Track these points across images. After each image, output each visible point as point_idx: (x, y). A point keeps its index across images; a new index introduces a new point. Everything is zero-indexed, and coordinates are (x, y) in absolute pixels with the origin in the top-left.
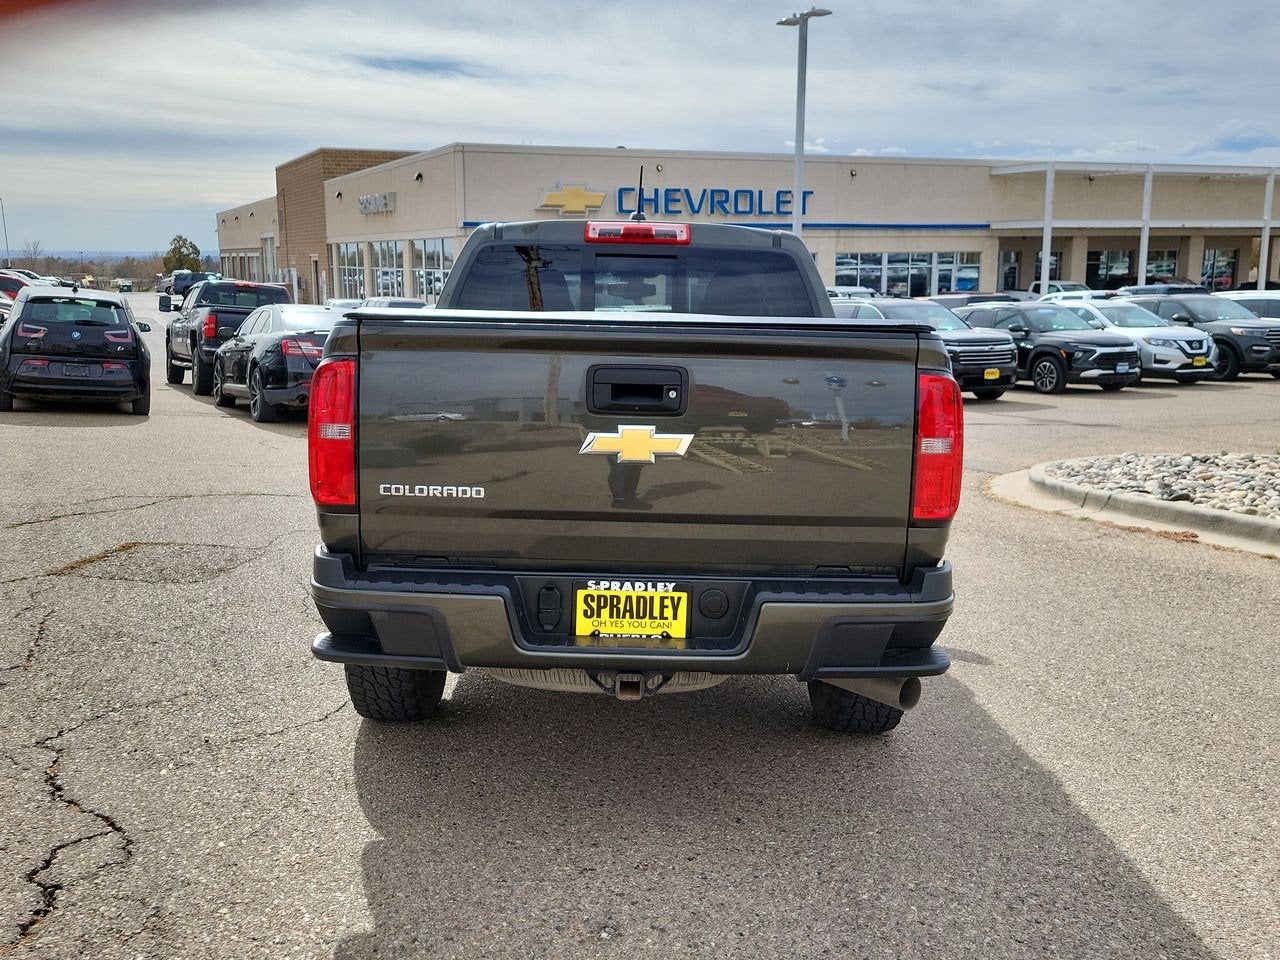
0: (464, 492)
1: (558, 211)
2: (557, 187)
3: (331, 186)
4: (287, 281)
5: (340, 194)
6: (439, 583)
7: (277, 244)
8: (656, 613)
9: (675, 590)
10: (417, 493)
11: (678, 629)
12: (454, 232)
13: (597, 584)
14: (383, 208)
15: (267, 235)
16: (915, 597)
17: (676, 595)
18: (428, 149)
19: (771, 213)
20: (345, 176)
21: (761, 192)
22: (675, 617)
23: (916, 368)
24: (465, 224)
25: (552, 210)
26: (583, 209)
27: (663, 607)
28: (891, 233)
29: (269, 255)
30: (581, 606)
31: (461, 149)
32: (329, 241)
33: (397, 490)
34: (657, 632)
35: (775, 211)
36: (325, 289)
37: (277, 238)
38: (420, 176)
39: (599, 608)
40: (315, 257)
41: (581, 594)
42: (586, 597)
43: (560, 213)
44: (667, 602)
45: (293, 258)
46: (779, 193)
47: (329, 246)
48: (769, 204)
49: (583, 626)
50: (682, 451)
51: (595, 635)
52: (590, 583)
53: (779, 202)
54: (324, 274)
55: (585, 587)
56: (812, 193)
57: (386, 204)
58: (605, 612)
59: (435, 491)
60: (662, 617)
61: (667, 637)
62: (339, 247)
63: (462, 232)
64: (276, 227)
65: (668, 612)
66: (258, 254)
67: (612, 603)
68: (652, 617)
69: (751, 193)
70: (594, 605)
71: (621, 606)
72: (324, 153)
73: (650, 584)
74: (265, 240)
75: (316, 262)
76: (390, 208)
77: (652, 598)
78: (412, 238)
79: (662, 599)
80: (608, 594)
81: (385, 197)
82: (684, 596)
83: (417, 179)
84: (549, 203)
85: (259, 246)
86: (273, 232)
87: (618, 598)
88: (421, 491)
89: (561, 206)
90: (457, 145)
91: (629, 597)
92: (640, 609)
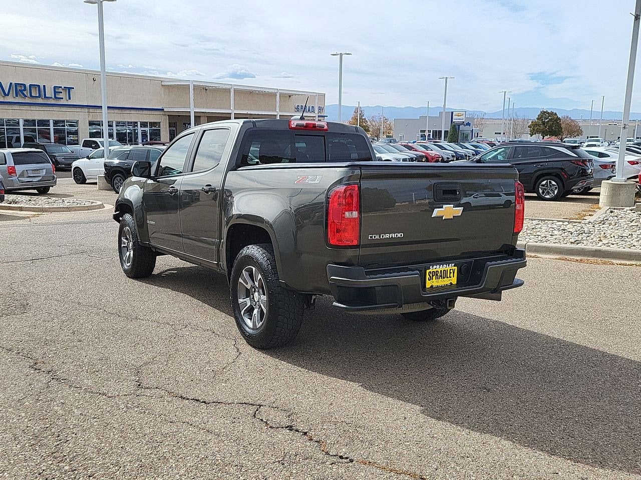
0: (397, 235)
8: (448, 276)
9: (454, 266)
10: (381, 237)
11: (454, 280)
13: (433, 267)
17: (454, 268)
19: (51, 98)
21: (44, 86)
22: (453, 277)
27: (450, 273)
28: (116, 111)
30: (428, 276)
33: (375, 237)
34: (448, 283)
35: (53, 97)
39: (433, 276)
41: (428, 271)
42: (429, 273)
44: (452, 271)
46: (55, 87)
48: (50, 93)
49: (428, 284)
50: (460, 214)
51: (432, 287)
52: (431, 267)
53: (55, 93)
55: (429, 269)
56: (73, 88)
58: (434, 277)
59: (387, 236)
60: (450, 277)
61: (451, 283)
65: (452, 274)
67: (436, 274)
68: (447, 278)
69: (39, 86)
70: (431, 275)
71: (439, 275)
73: (447, 265)
77: (447, 270)
79: (450, 270)
80: (435, 270)
82: (456, 268)
87: (438, 271)
88: (383, 236)
91: (441, 271)
92: (444, 275)
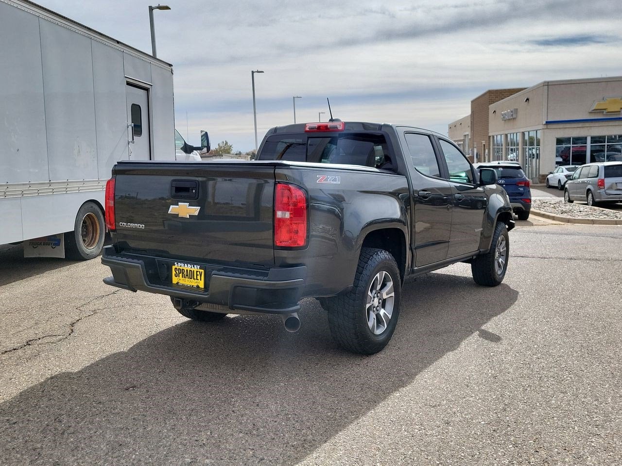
0: (139, 226)
1: (603, 112)
2: (603, 99)
3: (492, 107)
4: (471, 155)
5: (495, 111)
6: (132, 259)
7: (470, 137)
8: (195, 278)
9: (200, 268)
10: (128, 226)
11: (201, 284)
12: (541, 127)
13: (178, 264)
14: (512, 118)
15: (466, 134)
16: (266, 278)
17: (201, 271)
18: (531, 86)
20: (497, 102)
22: (200, 280)
23: (275, 181)
24: (546, 122)
25: (600, 112)
26: (619, 110)
27: (197, 275)
29: (467, 143)
30: (174, 273)
31: (547, 84)
32: (490, 135)
33: (124, 225)
34: (195, 285)
36: (487, 159)
37: (470, 135)
38: (528, 99)
39: (179, 273)
40: (484, 142)
41: (174, 267)
42: (175, 268)
43: (605, 113)
44: (198, 273)
45: (475, 143)
47: (490, 137)
49: (175, 280)
50: (196, 213)
51: (178, 283)
52: (176, 263)
54: (487, 151)
55: (174, 265)
57: (512, 115)
58: (181, 275)
59: (132, 225)
60: (197, 279)
61: (198, 287)
62: (493, 137)
63: (545, 127)
64: (469, 129)
65: (199, 277)
66: (462, 143)
67: (182, 271)
68: (194, 279)
70: (177, 272)
71: (185, 273)
72: (490, 92)
73: (192, 266)
74: (466, 135)
75: (484, 145)
76: (514, 116)
77: (194, 271)
78: (523, 131)
79: (197, 271)
80: (181, 268)
81: (512, 111)
82: (203, 271)
83: (526, 101)
84: (597, 108)
85: (463, 139)
86: (468, 132)
87: (184, 270)
89: (605, 109)
90: (545, 82)
91: (187, 270)
92: (190, 275)
